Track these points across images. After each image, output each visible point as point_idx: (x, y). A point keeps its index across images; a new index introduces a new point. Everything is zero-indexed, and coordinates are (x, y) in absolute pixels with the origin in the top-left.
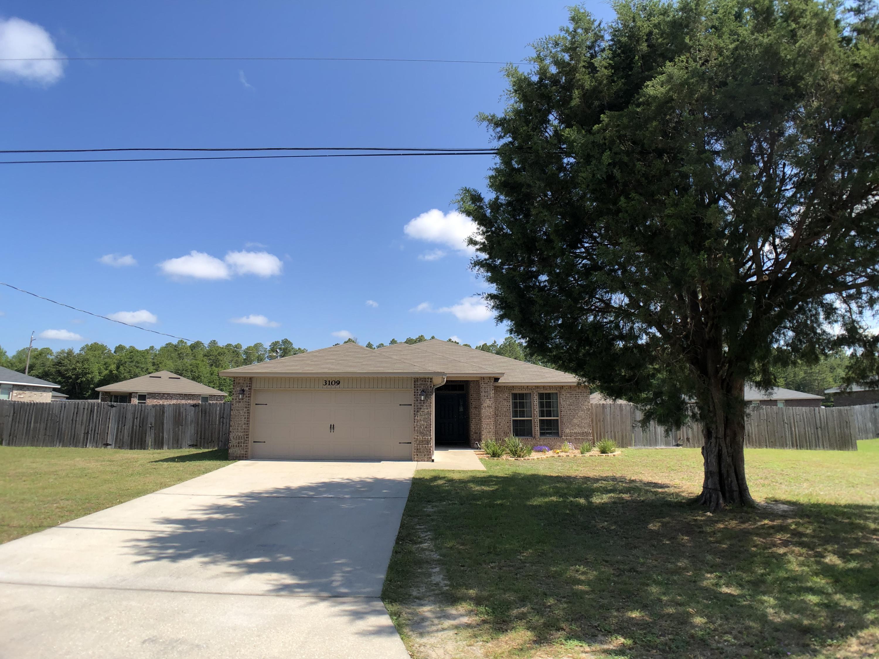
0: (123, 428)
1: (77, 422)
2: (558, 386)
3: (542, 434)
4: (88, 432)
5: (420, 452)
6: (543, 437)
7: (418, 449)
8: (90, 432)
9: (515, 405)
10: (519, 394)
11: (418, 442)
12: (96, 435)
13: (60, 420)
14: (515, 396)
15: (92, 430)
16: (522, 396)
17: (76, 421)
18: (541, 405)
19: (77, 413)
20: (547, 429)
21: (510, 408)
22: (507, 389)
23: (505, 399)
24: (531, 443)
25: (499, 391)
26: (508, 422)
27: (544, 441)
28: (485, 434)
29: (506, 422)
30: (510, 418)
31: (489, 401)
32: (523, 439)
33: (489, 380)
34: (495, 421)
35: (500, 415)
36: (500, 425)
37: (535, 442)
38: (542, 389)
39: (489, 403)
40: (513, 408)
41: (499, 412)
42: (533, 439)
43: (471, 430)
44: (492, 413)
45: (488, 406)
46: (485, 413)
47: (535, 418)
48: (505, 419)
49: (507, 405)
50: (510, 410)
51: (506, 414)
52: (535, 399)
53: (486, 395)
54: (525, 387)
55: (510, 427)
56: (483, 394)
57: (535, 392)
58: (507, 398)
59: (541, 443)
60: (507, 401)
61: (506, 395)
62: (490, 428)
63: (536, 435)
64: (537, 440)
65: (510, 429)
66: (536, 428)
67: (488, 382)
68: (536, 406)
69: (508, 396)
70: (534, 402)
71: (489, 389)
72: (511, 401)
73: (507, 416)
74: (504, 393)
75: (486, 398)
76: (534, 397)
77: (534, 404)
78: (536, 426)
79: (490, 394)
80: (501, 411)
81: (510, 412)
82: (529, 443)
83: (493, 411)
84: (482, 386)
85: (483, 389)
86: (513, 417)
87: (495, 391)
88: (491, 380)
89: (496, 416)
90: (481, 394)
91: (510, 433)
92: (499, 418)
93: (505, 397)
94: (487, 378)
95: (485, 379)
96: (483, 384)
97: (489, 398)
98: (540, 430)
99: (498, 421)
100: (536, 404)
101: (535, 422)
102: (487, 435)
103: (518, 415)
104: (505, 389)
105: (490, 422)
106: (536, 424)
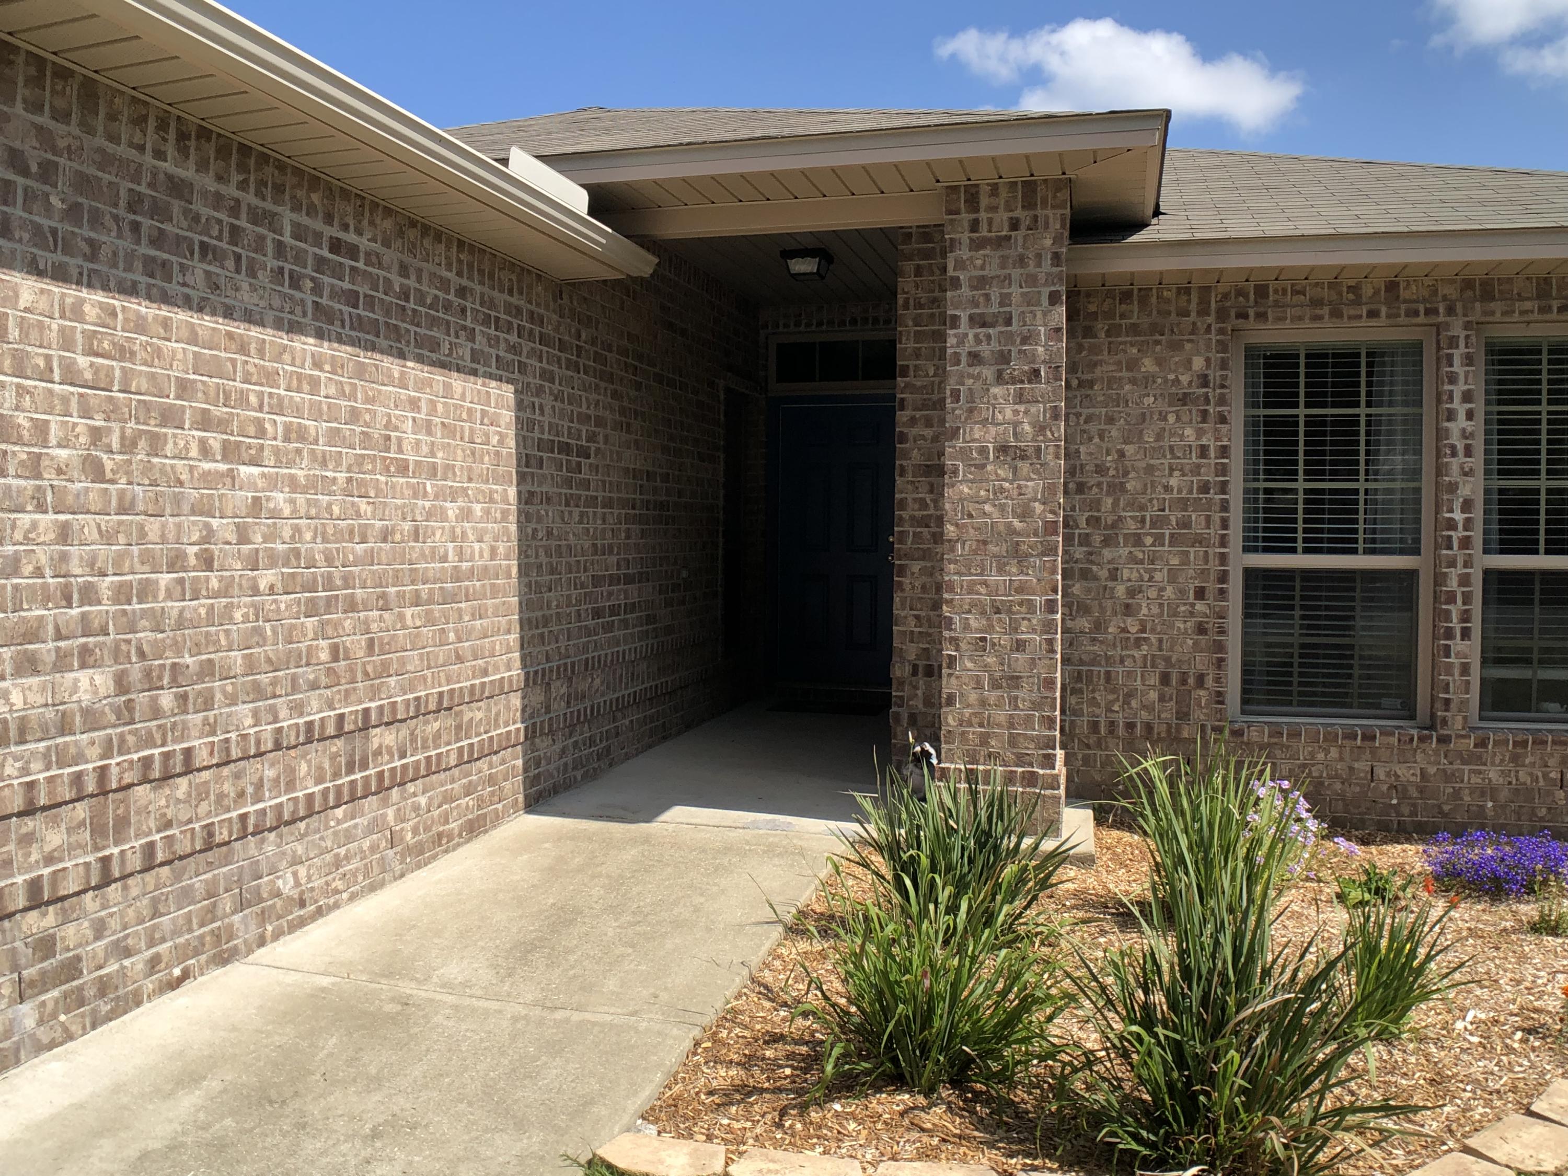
3: (1498, 701)
6: (1510, 728)
9: (1273, 446)
14: (1276, 372)
16: (1339, 372)
21: (1223, 470)
22: (1203, 311)
23: (1184, 399)
24: (1401, 770)
25: (1134, 329)
26: (1200, 594)
27: (1515, 759)
28: (973, 697)
29: (1182, 592)
30: (1223, 558)
31: (1020, 398)
32: (1331, 738)
33: (1019, 213)
34: (1086, 575)
35: (1131, 527)
36: (1128, 610)
37: (1432, 770)
38: (1528, 305)
39: (1016, 424)
40: (1251, 473)
41: (1131, 505)
42: (1422, 739)
43: (896, 643)
44: (1038, 507)
45: (1003, 449)
46: (971, 507)
47: (1452, 564)
48: (1175, 561)
49: (1203, 451)
50: (1223, 488)
51: (1185, 524)
52: (1458, 390)
53: (995, 346)
54: (1367, 291)
55: (1222, 632)
56: (961, 342)
57: (1457, 330)
58: (1205, 384)
59: (1493, 774)
60: (1205, 413)
61: (1198, 363)
62: (1020, 646)
63: (1447, 702)
64: (1459, 754)
65: (1220, 647)
66: (1458, 645)
67: (1015, 225)
68: (1468, 452)
69: (1215, 375)
70: (1451, 416)
71: (1015, 291)
72: (1238, 413)
73: (1199, 541)
74: (1176, 346)
75: (988, 372)
76: (1453, 379)
77: (1441, 434)
78: (1455, 624)
79: (1025, 340)
80: (1143, 500)
81: (1225, 506)
82: (1380, 773)
83: (1050, 489)
84: (960, 265)
85: (965, 291)
86: (1246, 550)
87: (1101, 327)
88: (1040, 212)
89: (1097, 539)
90: (951, 341)
91: (1218, 680)
92: (1124, 551)
93: (1184, 379)
94: (1004, 193)
95: (984, 201)
96: (964, 253)
97: (1014, 381)
98: (1484, 661)
99: (1114, 575)
100: (1464, 435)
101: (1451, 599)
102: (983, 703)
103: (1300, 535)
104: (1193, 306)
105: (1020, 590)
106: (1455, 610)
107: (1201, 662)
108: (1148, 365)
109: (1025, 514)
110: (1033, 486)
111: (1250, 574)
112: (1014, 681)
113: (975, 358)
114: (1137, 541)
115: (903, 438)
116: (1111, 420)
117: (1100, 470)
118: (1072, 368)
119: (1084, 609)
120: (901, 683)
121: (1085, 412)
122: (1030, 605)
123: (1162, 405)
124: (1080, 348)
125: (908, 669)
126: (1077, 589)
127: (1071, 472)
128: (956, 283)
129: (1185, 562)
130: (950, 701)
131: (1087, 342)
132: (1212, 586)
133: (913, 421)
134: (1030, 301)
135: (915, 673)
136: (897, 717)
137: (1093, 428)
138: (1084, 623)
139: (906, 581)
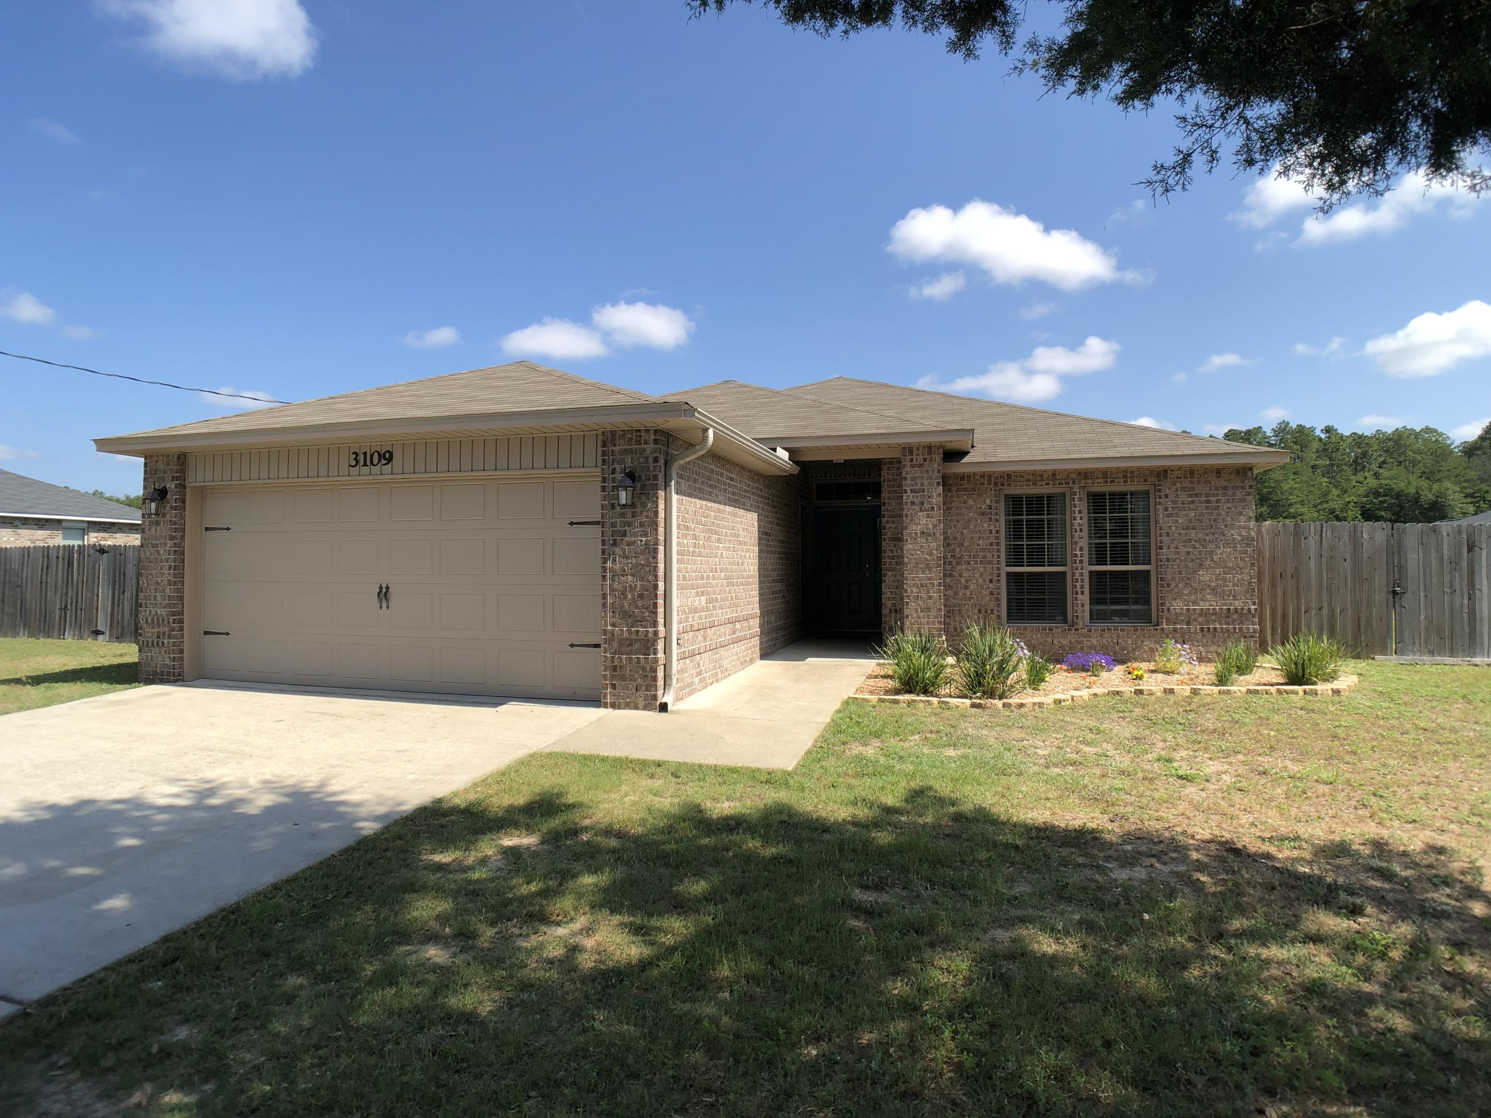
0: (122, 596)
1: (49, 585)
2: (1151, 470)
3: (1095, 616)
4: (66, 606)
5: (623, 678)
6: (1100, 625)
7: (615, 669)
8: (69, 607)
9: (1015, 529)
10: (1030, 498)
11: (615, 644)
12: (79, 613)
13: (22, 582)
14: (1015, 504)
15: (72, 603)
16: (1037, 503)
17: (47, 583)
18: (1096, 528)
19: (47, 568)
20: (1115, 602)
21: (997, 538)
22: (989, 484)
23: (983, 514)
24: (1063, 641)
25: (965, 490)
26: (991, 581)
27: (1101, 636)
28: (915, 615)
29: (985, 581)
30: (998, 569)
31: (928, 516)
32: (1038, 630)
33: (926, 456)
34: (951, 575)
35: (966, 558)
36: (966, 587)
37: (1073, 640)
38: (1100, 481)
39: (927, 525)
40: (1007, 539)
41: (966, 551)
42: (1069, 630)
43: (883, 601)
44: (935, 552)
45: (923, 533)
46: (913, 552)
47: (1077, 569)
48: (982, 570)
49: (991, 531)
50: (998, 544)
51: (985, 557)
52: (1077, 510)
53: (919, 499)
54: (1045, 476)
55: (999, 594)
56: (908, 498)
57: (1076, 489)
58: (990, 508)
59: (1095, 642)
60: (990, 519)
61: (988, 501)
62: (930, 598)
63: (1077, 616)
64: (1082, 634)
65: (998, 600)
66: (1080, 596)
67: (925, 460)
68: (1081, 531)
69: (994, 505)
70: (1075, 519)
71: (926, 482)
72: (1003, 519)
73: (990, 563)
74: (980, 495)
75: (917, 508)
76: (1075, 506)
77: (1072, 525)
78: (1079, 590)
79: (929, 497)
80: (970, 549)
81: (998, 551)
82: (1055, 642)
83: (939, 546)
84: (907, 473)
85: (909, 481)
86: (1007, 566)
87: (954, 489)
88: (933, 456)
89: (954, 563)
90: (904, 498)
91: (998, 611)
92: (964, 567)
93: (983, 507)
94: (921, 450)
95: (915, 452)
96: (908, 469)
97: (926, 510)
98: (1091, 604)
99: (961, 576)
100: (1080, 525)
101: (1077, 581)
102: (918, 617)
103: (1025, 560)
104: (986, 482)
105: (930, 579)
106: (1078, 585)
107: (992, 605)
108: (971, 502)
109: (931, 554)
110: (933, 545)
111: (1008, 574)
112: (929, 609)
113: (913, 503)
114: (969, 563)
115: (884, 528)
116: (958, 521)
117: (955, 539)
118: (944, 503)
119: (951, 587)
120: (886, 616)
121: (949, 518)
122: (933, 584)
123: (976, 516)
124: (947, 496)
125: (888, 610)
126: (948, 580)
127: (945, 539)
128: (906, 479)
129: (985, 570)
130: (907, 616)
131: (949, 494)
132: (995, 578)
133: (888, 522)
134: (931, 485)
135: (890, 612)
136: (885, 628)
137: (952, 524)
138: (951, 592)
139: (887, 579)
